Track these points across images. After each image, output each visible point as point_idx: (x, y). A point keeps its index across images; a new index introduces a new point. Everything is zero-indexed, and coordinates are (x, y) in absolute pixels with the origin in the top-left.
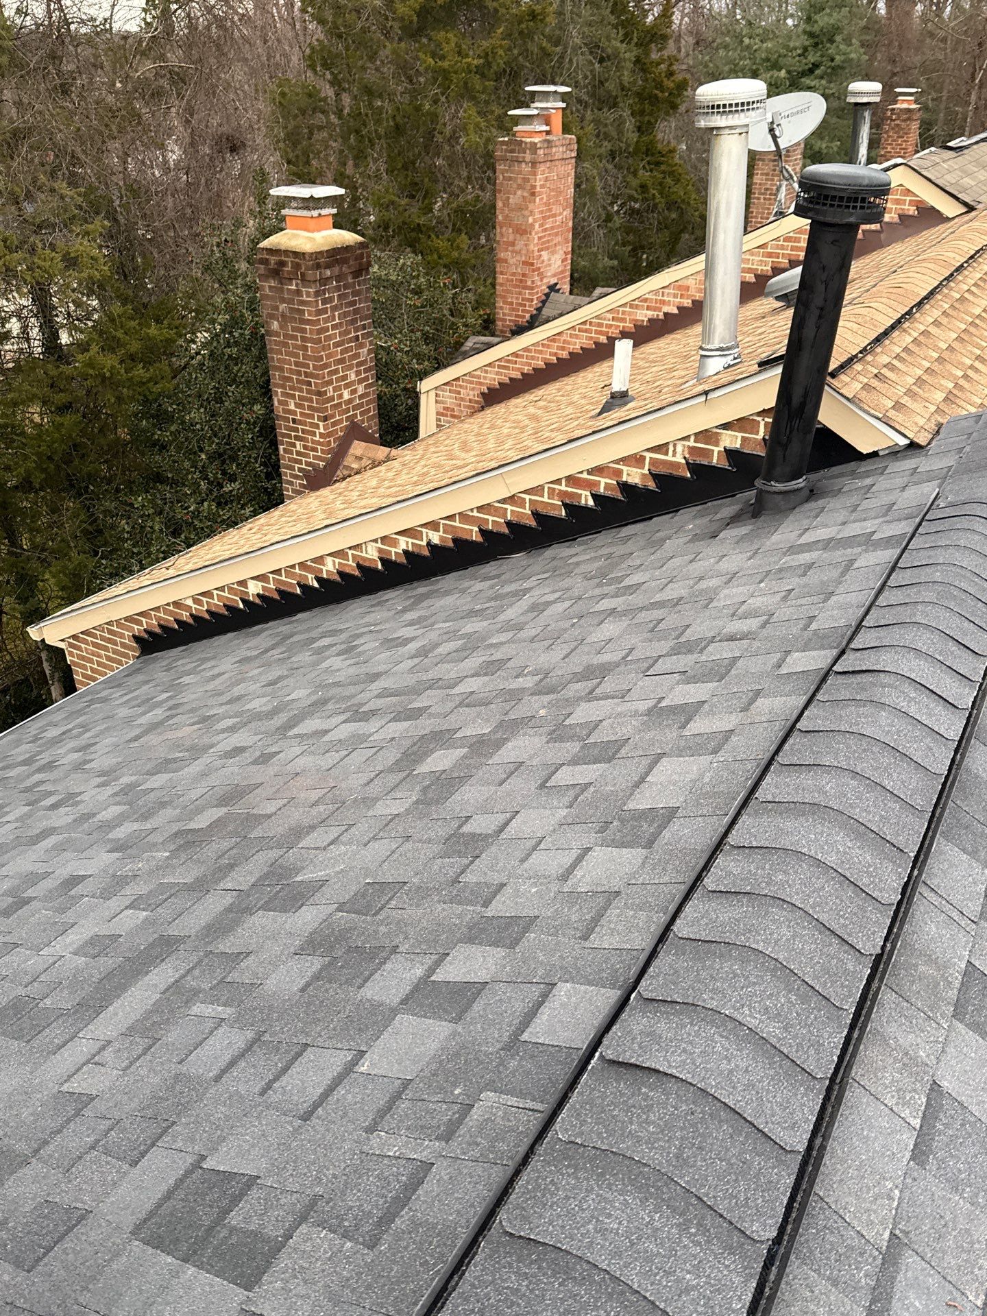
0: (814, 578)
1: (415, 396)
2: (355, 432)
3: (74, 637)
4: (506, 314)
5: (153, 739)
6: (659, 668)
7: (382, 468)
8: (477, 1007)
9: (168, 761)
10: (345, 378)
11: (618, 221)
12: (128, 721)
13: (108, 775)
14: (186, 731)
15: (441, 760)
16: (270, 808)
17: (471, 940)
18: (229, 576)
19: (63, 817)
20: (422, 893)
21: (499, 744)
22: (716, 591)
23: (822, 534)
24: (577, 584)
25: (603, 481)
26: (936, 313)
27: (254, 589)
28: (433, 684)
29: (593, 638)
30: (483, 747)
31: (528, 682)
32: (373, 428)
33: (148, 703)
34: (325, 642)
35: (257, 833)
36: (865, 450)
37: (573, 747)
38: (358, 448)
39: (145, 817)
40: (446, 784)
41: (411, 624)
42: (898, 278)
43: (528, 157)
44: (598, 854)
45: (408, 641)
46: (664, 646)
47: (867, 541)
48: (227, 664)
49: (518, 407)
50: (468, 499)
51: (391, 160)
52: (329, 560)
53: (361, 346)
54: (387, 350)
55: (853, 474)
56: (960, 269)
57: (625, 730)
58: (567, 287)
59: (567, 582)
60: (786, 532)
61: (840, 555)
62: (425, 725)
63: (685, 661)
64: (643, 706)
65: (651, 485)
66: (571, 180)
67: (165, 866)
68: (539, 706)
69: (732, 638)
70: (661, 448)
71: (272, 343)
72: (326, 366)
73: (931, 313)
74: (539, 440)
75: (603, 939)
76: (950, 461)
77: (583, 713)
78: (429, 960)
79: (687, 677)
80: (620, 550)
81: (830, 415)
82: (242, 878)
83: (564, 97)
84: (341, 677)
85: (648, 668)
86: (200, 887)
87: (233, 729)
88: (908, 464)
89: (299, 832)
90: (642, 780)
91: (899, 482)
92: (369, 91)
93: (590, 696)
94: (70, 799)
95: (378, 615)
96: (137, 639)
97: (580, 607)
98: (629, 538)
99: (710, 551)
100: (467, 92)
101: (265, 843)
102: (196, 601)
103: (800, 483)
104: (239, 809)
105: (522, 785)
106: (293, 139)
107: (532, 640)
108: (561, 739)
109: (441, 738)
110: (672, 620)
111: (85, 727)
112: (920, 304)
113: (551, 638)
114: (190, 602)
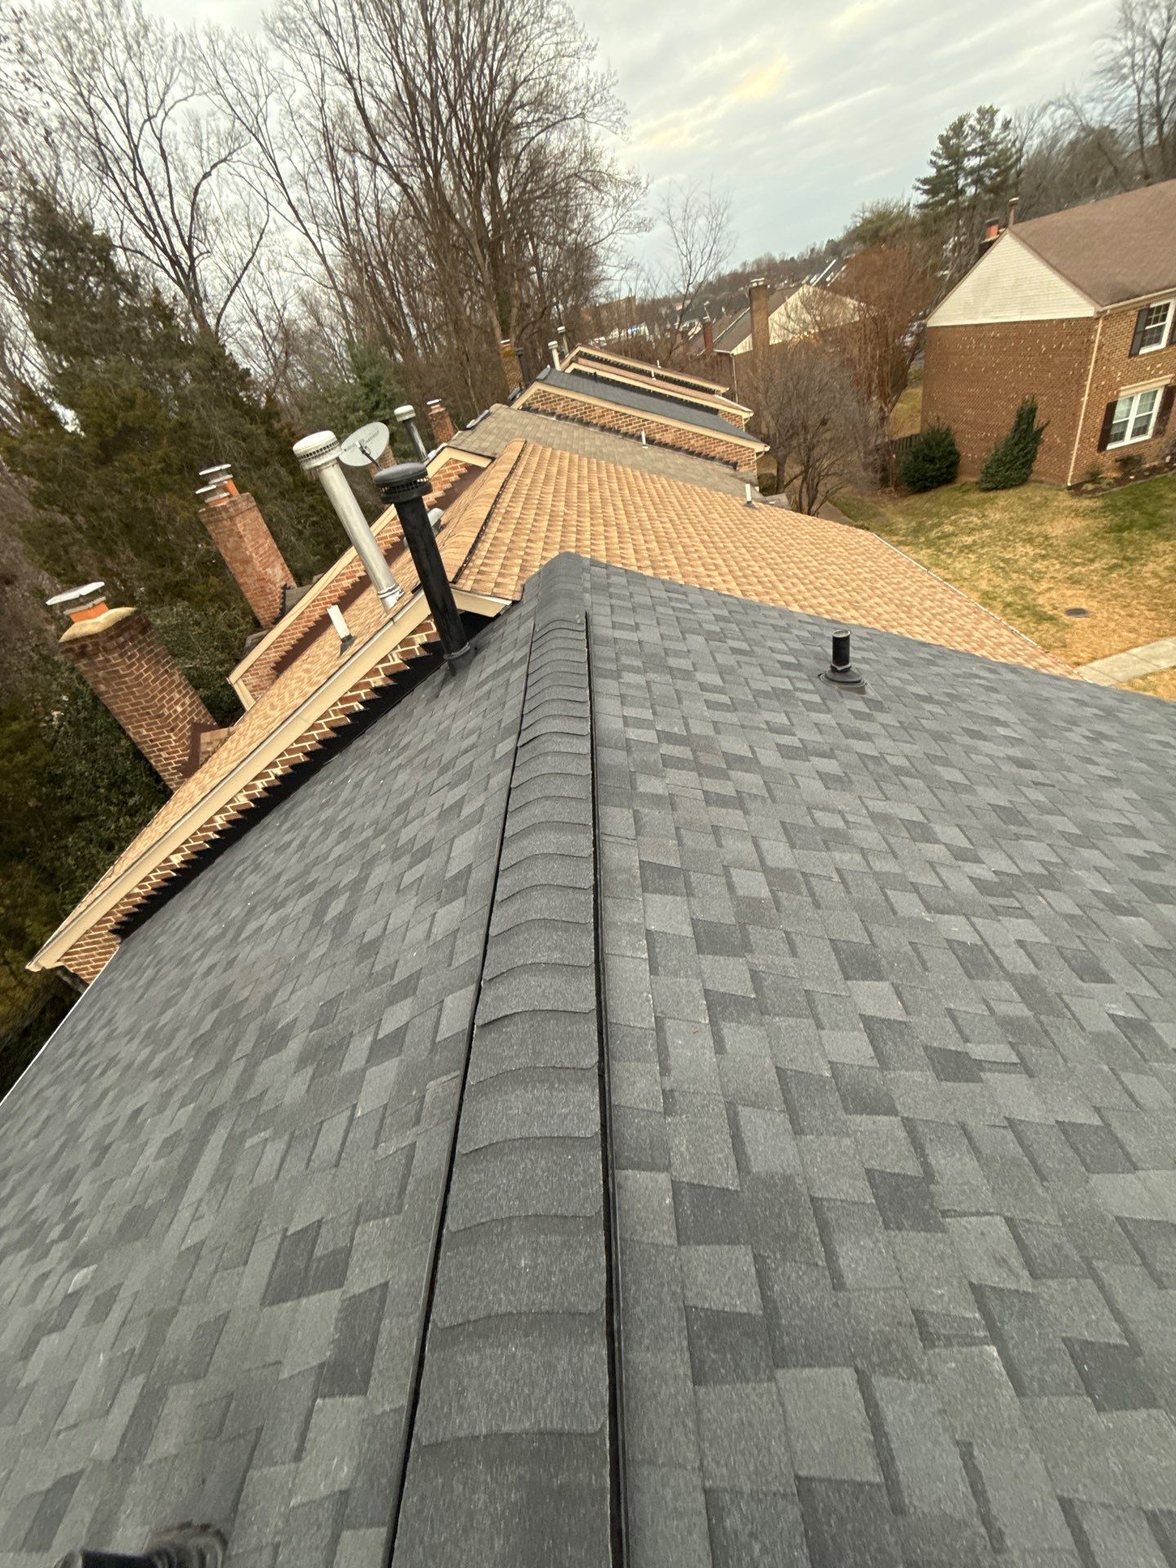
0: (494, 698)
1: (230, 687)
2: (197, 729)
3: (66, 954)
4: (263, 615)
5: (152, 992)
6: (435, 788)
7: (228, 743)
8: (408, 1039)
9: (168, 1000)
10: (171, 699)
11: (307, 533)
12: (132, 988)
13: (131, 1032)
14: (173, 974)
15: (336, 907)
16: (246, 993)
17: (391, 1003)
18: (157, 859)
19: (113, 1075)
20: (355, 992)
21: (366, 879)
22: (449, 727)
23: (489, 671)
24: (375, 760)
25: (362, 692)
26: (496, 525)
27: (177, 860)
28: (315, 863)
29: (395, 787)
30: (357, 885)
31: (369, 833)
32: (210, 720)
33: (141, 969)
34: (240, 869)
35: (244, 1013)
36: (492, 614)
37: (407, 859)
38: (205, 737)
39: (168, 1044)
40: (345, 919)
41: (288, 831)
42: (468, 513)
43: (224, 515)
44: (441, 912)
45: (290, 843)
46: (434, 773)
47: (512, 666)
48: (183, 917)
49: (298, 668)
50: (287, 739)
51: (133, 548)
52: (217, 818)
53: (172, 675)
54: (195, 668)
55: (493, 631)
56: (499, 496)
57: (430, 834)
58: (294, 584)
59: (370, 760)
60: (472, 677)
61: (501, 680)
62: (320, 890)
63: (447, 777)
64: (435, 814)
65: (391, 682)
66: (261, 520)
67: (193, 1068)
68: (380, 845)
69: (466, 751)
70: (385, 659)
71: (106, 699)
72: (154, 697)
73: (494, 526)
74: (312, 685)
75: (461, 960)
76: (535, 603)
77: (405, 835)
78: (373, 1029)
79: (452, 786)
80: (390, 727)
81: (462, 604)
82: (245, 1047)
83: (228, 471)
84: (257, 887)
85: (429, 791)
86: (221, 1067)
87: (203, 956)
88: (516, 614)
89: (269, 998)
90: (449, 857)
91: (515, 625)
92: (93, 509)
93: (406, 823)
94: (112, 1062)
95: (266, 837)
96: (113, 931)
97: (382, 772)
98: (393, 718)
99: (438, 705)
100: (164, 488)
101: (250, 1017)
102: (141, 887)
103: (467, 647)
104: (226, 1005)
105: (388, 896)
106: (54, 557)
107: (362, 806)
108: (399, 857)
109: (332, 893)
110: (433, 756)
111: (103, 1009)
112: (486, 523)
113: (372, 799)
114: (137, 890)
